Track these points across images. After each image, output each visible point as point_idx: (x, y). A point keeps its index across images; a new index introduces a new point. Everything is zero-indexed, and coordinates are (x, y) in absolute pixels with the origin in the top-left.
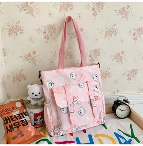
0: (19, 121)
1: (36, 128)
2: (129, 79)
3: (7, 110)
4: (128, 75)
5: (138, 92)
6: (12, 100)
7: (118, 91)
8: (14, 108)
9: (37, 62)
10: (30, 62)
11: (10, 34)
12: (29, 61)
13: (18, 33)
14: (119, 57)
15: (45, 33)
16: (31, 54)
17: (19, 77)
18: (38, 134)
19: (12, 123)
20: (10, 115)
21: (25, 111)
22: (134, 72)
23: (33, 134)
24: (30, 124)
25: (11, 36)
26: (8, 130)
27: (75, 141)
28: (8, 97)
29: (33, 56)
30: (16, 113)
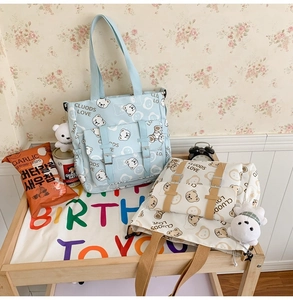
0: (42, 175)
1: (68, 184)
2: (222, 113)
3: (25, 160)
4: (221, 106)
5: (238, 133)
6: (35, 142)
7: (202, 131)
8: (36, 156)
9: (65, 87)
10: (55, 87)
11: (18, 44)
12: (52, 85)
13: (30, 41)
14: (202, 77)
15: (73, 39)
16: (55, 74)
17: (41, 110)
18: (70, 192)
19: (32, 178)
20: (30, 167)
21: (51, 161)
22: (231, 101)
23: (61, 193)
24: (57, 179)
25: (21, 47)
26: (27, 187)
27: (119, 204)
28: (29, 138)
29: (58, 77)
30: (37, 164)
